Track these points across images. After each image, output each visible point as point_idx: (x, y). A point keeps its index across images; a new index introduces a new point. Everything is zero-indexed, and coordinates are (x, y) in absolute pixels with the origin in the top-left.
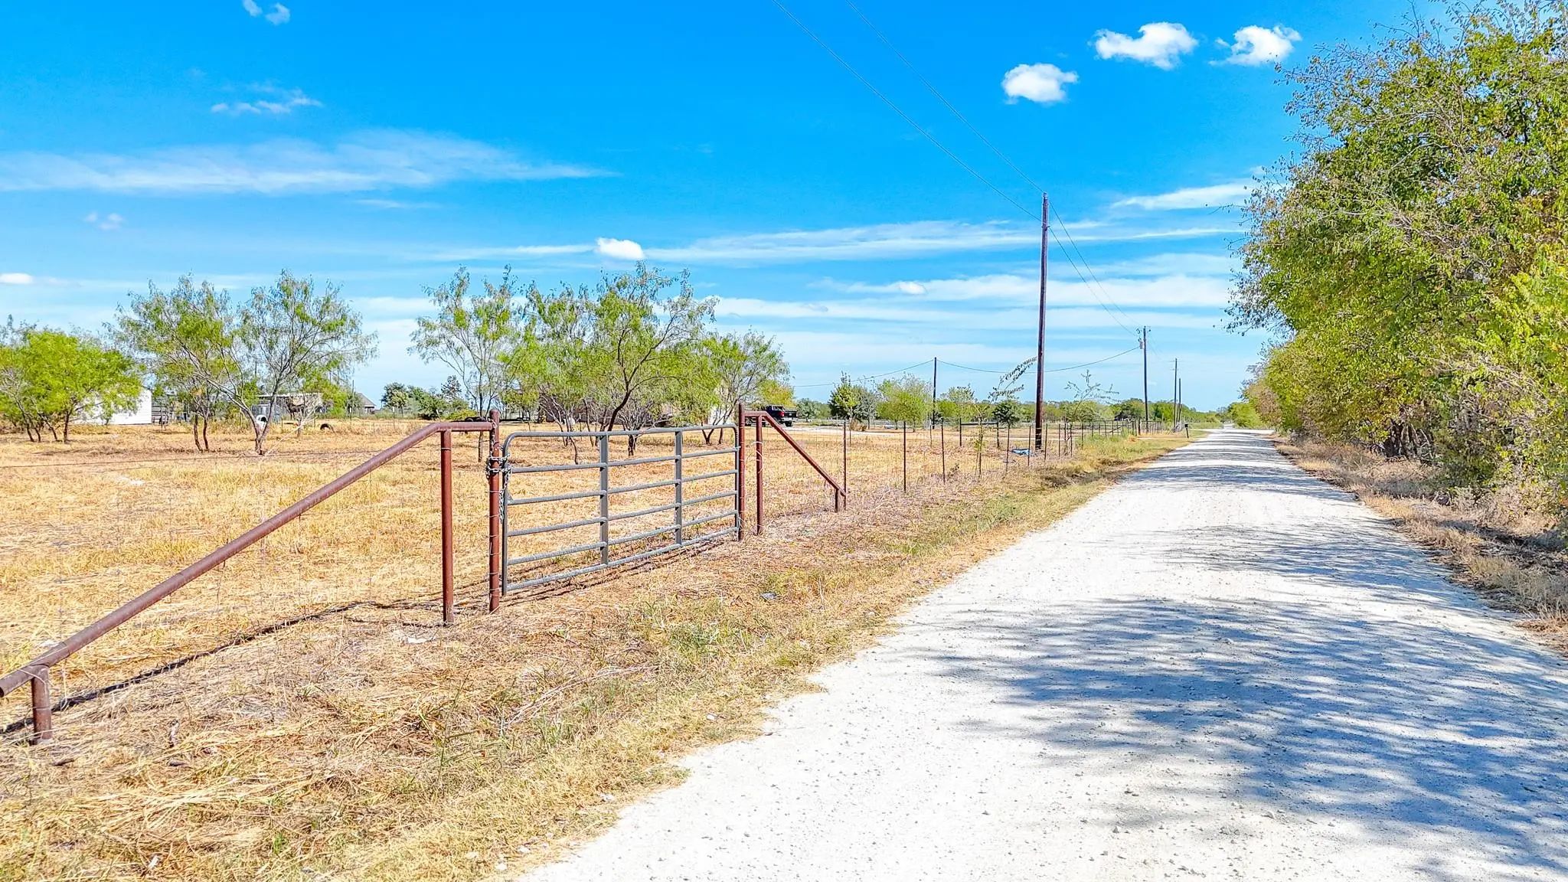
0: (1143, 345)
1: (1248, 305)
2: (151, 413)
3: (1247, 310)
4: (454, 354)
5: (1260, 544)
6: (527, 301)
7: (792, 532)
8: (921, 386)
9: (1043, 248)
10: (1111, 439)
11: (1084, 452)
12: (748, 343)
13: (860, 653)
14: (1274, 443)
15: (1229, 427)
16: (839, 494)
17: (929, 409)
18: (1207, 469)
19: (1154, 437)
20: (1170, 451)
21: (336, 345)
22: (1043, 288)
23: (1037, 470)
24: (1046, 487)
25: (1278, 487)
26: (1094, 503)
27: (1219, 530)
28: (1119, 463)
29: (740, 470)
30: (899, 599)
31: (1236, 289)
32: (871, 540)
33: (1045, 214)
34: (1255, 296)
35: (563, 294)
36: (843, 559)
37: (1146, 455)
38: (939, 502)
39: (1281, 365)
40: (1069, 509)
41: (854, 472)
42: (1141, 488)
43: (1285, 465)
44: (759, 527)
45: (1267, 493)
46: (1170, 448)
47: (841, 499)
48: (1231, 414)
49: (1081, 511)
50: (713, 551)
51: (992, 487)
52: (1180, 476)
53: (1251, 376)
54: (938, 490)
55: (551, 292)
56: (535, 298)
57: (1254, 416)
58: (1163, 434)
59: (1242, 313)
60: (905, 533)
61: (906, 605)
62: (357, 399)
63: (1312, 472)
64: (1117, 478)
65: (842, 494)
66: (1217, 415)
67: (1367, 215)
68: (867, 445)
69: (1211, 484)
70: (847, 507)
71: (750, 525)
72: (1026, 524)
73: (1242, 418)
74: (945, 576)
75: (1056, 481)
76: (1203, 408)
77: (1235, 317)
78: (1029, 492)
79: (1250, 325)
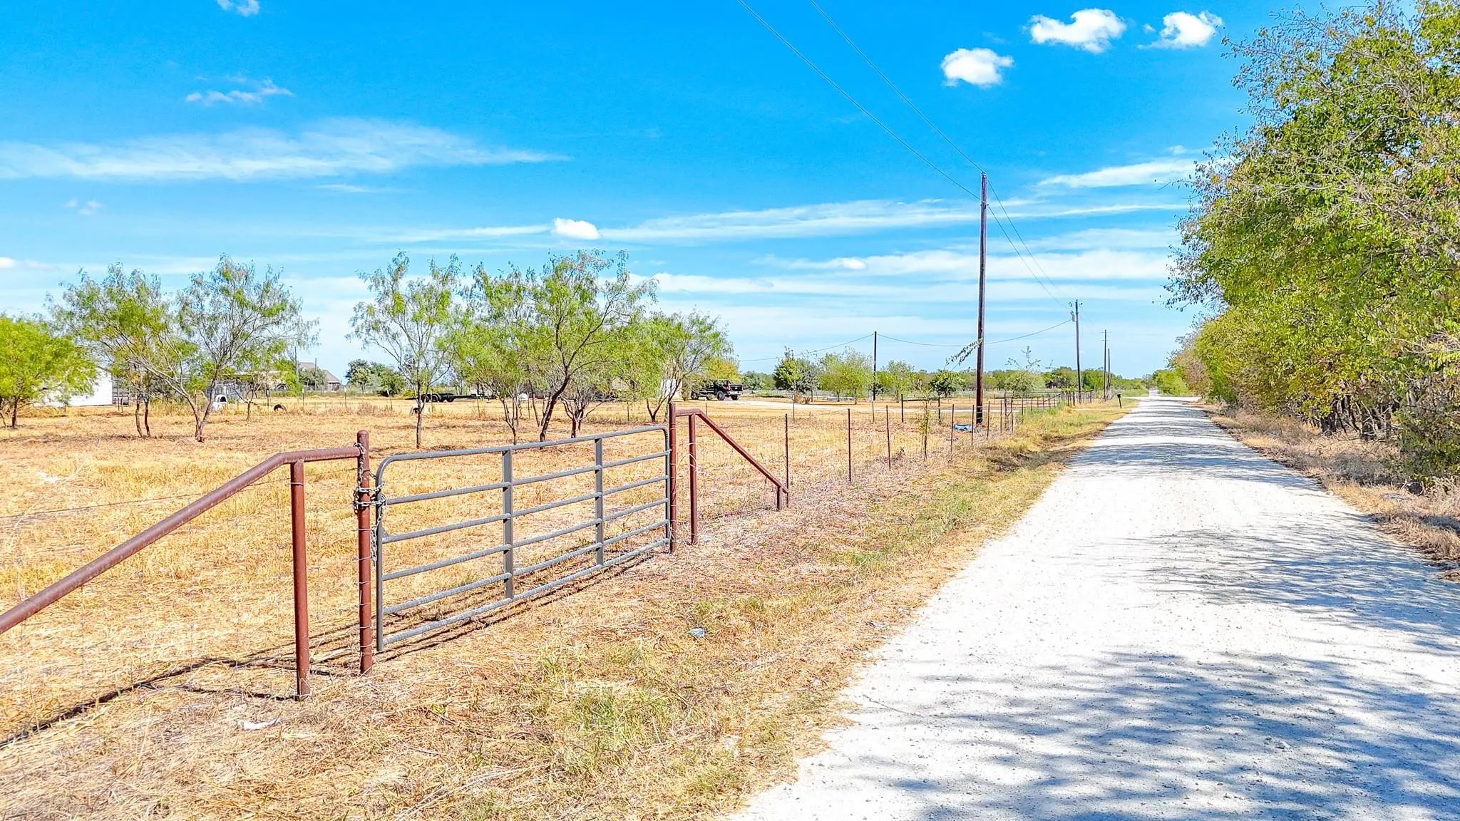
0: (1075, 317)
1: (1188, 282)
2: (111, 395)
3: (1186, 285)
4: (390, 339)
5: (1249, 558)
6: (474, 282)
7: (730, 541)
8: (862, 360)
9: (982, 226)
10: (1049, 411)
11: (1025, 428)
12: (693, 323)
13: (804, 763)
14: (1207, 414)
15: (1154, 394)
16: (781, 492)
17: (870, 381)
18: (1152, 448)
19: (1090, 408)
20: (1108, 424)
21: (276, 331)
22: (982, 265)
23: (982, 450)
24: (993, 472)
25: (1237, 471)
26: (1050, 496)
27: (1196, 536)
28: (1061, 439)
29: (671, 475)
30: (853, 653)
31: (1175, 265)
32: (816, 549)
33: (983, 193)
34: (1194, 272)
35: (511, 275)
36: (785, 575)
37: (1086, 429)
38: (886, 494)
39: (1213, 337)
40: (1025, 505)
41: (797, 457)
42: (1093, 474)
43: (1227, 442)
44: (693, 536)
45: (1227, 481)
46: (1108, 420)
47: (783, 495)
48: (1157, 381)
49: (1038, 508)
50: (642, 566)
51: (939, 473)
52: (1131, 457)
53: (1179, 347)
54: (882, 479)
55: (500, 273)
56: (481, 280)
57: (1179, 382)
58: (1095, 403)
59: (1182, 289)
60: (852, 537)
61: (859, 664)
62: (321, 376)
63: (1260, 450)
64: (1064, 459)
65: (784, 491)
66: (1143, 382)
67: (1327, 191)
68: (811, 421)
69: (1165, 468)
70: (790, 504)
71: (683, 532)
72: (983, 527)
73: (1167, 386)
74: (903, 612)
75: (1004, 463)
76: (1128, 375)
77: (1174, 293)
78: (978, 478)
79: (1188, 301)
